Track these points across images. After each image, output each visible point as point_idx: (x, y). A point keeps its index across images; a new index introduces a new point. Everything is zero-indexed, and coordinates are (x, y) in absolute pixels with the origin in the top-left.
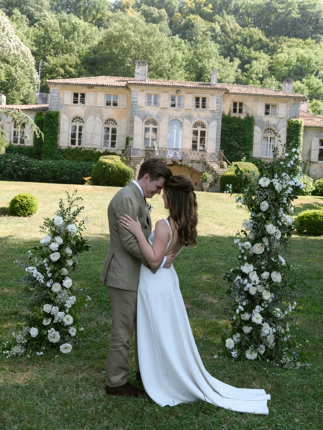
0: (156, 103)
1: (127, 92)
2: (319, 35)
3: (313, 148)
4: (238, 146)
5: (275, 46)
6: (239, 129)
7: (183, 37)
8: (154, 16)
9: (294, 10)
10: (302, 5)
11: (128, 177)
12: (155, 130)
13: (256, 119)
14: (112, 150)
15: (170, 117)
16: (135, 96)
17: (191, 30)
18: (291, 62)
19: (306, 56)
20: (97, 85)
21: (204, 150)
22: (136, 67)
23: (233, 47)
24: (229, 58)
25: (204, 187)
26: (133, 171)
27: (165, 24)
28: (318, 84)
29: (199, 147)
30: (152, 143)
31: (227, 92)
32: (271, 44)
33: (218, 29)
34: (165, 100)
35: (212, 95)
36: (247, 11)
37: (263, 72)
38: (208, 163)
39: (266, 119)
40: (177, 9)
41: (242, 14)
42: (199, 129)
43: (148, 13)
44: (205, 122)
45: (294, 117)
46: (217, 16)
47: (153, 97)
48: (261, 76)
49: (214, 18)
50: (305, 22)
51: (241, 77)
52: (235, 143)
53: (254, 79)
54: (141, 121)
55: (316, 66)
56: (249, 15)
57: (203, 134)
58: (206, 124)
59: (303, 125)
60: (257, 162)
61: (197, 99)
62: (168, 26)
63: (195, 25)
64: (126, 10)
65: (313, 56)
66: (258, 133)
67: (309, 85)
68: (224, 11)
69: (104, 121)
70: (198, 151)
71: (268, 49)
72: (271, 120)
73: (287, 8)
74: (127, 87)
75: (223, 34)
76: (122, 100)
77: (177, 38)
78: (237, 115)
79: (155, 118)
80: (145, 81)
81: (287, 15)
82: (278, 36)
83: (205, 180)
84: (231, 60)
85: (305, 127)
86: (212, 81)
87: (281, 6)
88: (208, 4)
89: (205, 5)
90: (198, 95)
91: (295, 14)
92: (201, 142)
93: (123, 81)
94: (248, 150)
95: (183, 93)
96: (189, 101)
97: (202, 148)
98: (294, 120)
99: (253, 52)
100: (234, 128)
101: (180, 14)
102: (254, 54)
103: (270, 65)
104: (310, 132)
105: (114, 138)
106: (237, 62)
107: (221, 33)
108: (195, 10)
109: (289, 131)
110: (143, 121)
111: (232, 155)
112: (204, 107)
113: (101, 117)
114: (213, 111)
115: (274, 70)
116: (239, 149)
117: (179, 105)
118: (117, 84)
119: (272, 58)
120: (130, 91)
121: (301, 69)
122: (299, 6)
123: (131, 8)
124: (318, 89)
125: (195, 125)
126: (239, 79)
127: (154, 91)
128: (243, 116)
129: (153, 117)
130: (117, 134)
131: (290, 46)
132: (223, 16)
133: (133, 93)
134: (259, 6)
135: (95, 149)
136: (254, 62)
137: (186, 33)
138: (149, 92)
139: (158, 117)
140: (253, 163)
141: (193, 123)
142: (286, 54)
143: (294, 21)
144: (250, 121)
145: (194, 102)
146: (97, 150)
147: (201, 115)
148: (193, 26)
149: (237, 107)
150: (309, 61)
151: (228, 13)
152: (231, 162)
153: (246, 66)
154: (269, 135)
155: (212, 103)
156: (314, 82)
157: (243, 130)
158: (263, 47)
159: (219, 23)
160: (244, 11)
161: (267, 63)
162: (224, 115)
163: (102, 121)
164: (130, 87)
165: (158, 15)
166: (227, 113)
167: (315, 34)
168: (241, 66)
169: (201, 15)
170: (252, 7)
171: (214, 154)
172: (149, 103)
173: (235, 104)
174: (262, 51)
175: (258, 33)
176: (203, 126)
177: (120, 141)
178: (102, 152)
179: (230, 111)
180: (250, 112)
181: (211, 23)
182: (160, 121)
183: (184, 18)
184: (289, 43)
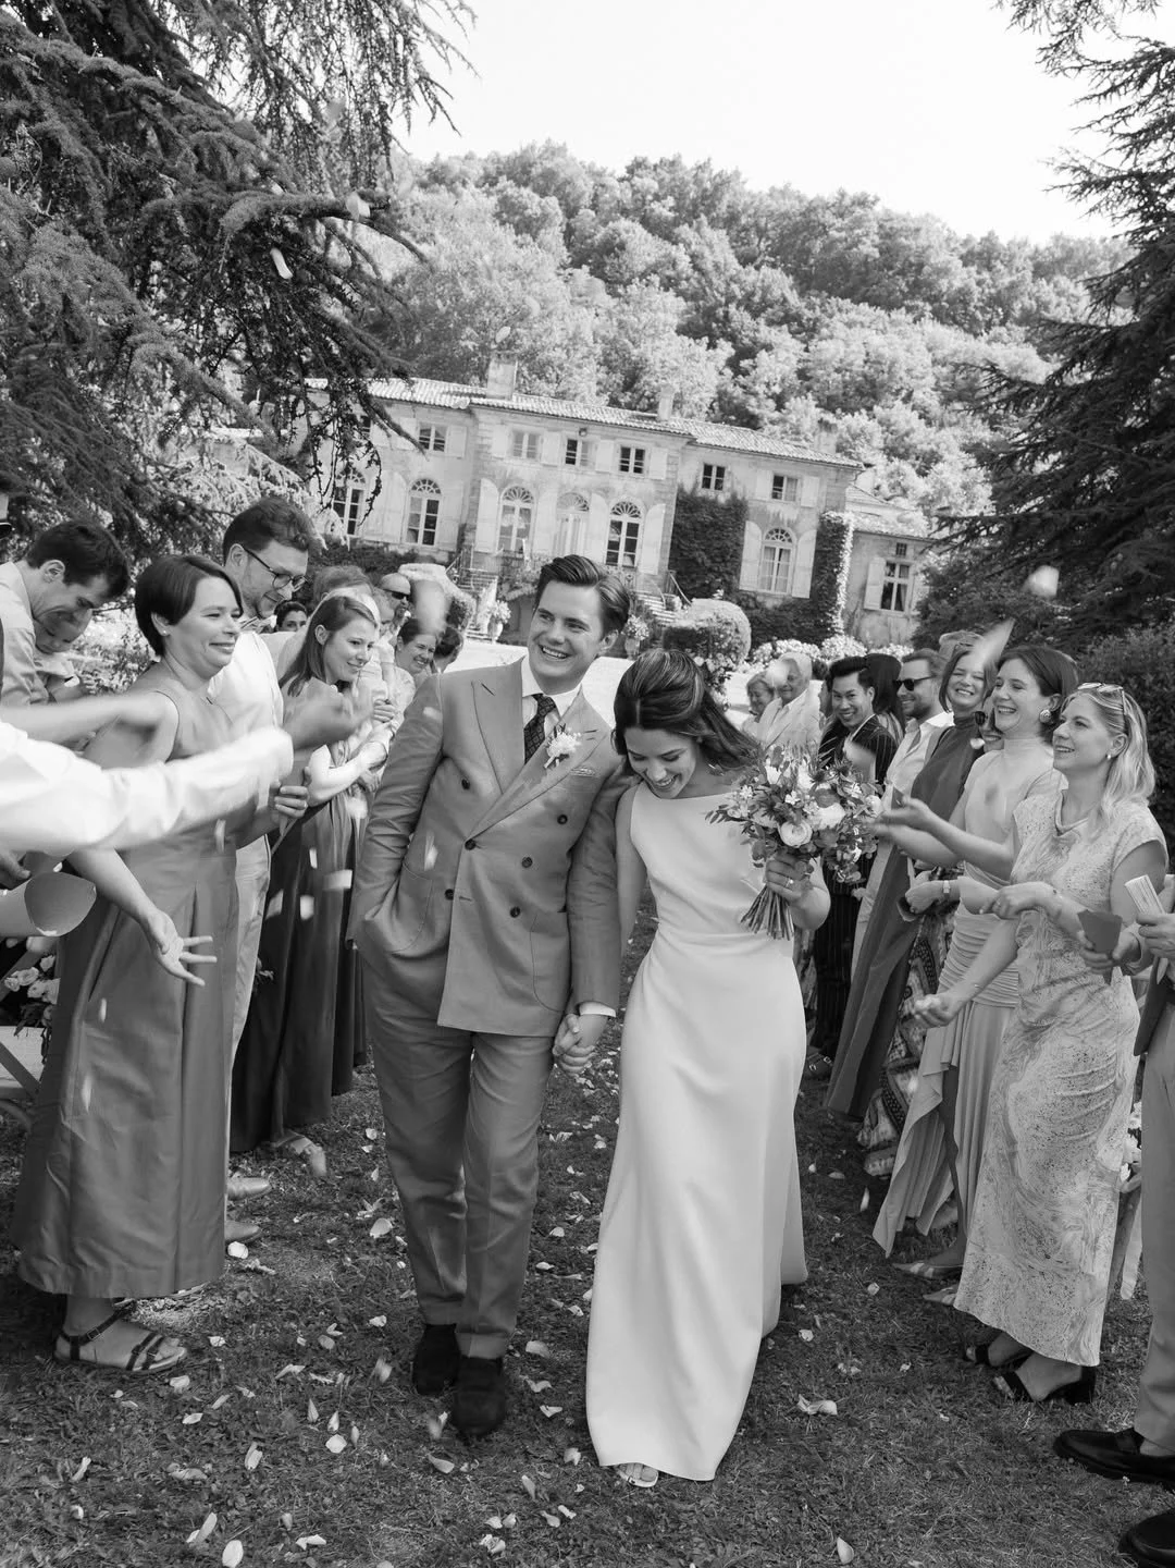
0: (532, 455)
1: (469, 421)
2: (921, 304)
3: (870, 580)
4: (708, 563)
5: (817, 320)
6: (713, 524)
7: (597, 272)
8: (529, 212)
9: (867, 235)
10: (888, 225)
11: (463, 616)
12: (526, 513)
13: (752, 505)
14: (426, 550)
15: (563, 486)
16: (487, 434)
17: (617, 256)
18: (851, 364)
19: (887, 352)
20: (400, 401)
21: (632, 568)
22: (492, 364)
23: (720, 312)
24: (706, 339)
25: (628, 649)
26: (474, 601)
27: (553, 235)
28: (908, 422)
29: (622, 559)
30: (519, 542)
31: (692, 442)
32: (808, 314)
33: (684, 263)
34: (552, 447)
35: (658, 445)
36: (756, 224)
37: (783, 380)
38: (640, 597)
39: (774, 507)
40: (586, 200)
41: (745, 229)
42: (625, 519)
43: (513, 205)
44: (638, 503)
45: (835, 509)
46: (686, 226)
47: (526, 439)
48: (777, 389)
49: (676, 231)
50: (891, 268)
51: (730, 388)
52: (701, 557)
53: (762, 396)
54: (496, 491)
55: (906, 379)
56: (761, 233)
57: (633, 529)
58: (641, 508)
59: (851, 529)
60: (746, 602)
61: (625, 452)
62: (561, 241)
63: (630, 246)
64: (460, 189)
65: (902, 355)
66: (753, 538)
67: (885, 424)
68: (703, 217)
69: (412, 482)
70: (621, 570)
71: (800, 324)
72: (784, 510)
73: (852, 229)
74: (469, 411)
75: (696, 275)
76: (455, 439)
77: (583, 274)
78: (711, 493)
79: (527, 486)
80: (510, 399)
81: (850, 248)
82: (825, 294)
83: (632, 635)
84: (712, 345)
85: (856, 532)
86: (660, 409)
87: (839, 223)
88: (665, 197)
89: (657, 198)
90: (627, 443)
91: (869, 248)
92: (627, 549)
93: (462, 394)
94: (730, 574)
95: (593, 435)
96: (605, 454)
97: (628, 562)
98: (833, 514)
99: (763, 328)
100: (702, 523)
101: (593, 213)
102: (766, 333)
103: (801, 366)
104: (867, 543)
105: (431, 523)
106: (726, 350)
107: (690, 271)
108: (630, 207)
109: (820, 537)
110: (500, 490)
111: (693, 581)
112: (638, 470)
113: (404, 474)
114: (657, 482)
115: (808, 379)
116: (710, 570)
117: (584, 462)
118: (446, 401)
119: (807, 350)
120: (477, 422)
121: (872, 383)
122: (881, 227)
123: (471, 186)
124: (907, 434)
125: (617, 511)
126: (725, 393)
127: (528, 425)
128: (723, 498)
129: (524, 485)
130: (439, 516)
131: (850, 325)
132: (698, 230)
133: (482, 426)
134: (785, 215)
135: (387, 545)
136: (763, 355)
137: (605, 264)
138: (518, 427)
139: (535, 486)
140: (739, 604)
141: (613, 504)
142: (841, 343)
143: (865, 263)
144: (737, 511)
145: (618, 458)
146: (391, 548)
147: (630, 487)
148: (622, 247)
149: (713, 475)
150: (893, 363)
151: (713, 223)
152: (690, 598)
153: (745, 363)
154: (778, 544)
155: (657, 462)
156: (901, 418)
157: (722, 528)
158: (788, 319)
159: (688, 245)
160: (751, 221)
161: (794, 361)
162: (681, 490)
163: (407, 482)
164: (476, 411)
165: (539, 212)
166: (688, 488)
167: (912, 299)
168: (733, 363)
169: (647, 222)
170: (771, 215)
171: (653, 577)
172: (517, 453)
173: (708, 469)
174: (785, 327)
175: (780, 283)
176: (634, 512)
177: (446, 533)
178: (402, 552)
179: (696, 484)
180: (739, 489)
181: (668, 245)
182: (539, 494)
183: (605, 223)
184: (853, 315)
